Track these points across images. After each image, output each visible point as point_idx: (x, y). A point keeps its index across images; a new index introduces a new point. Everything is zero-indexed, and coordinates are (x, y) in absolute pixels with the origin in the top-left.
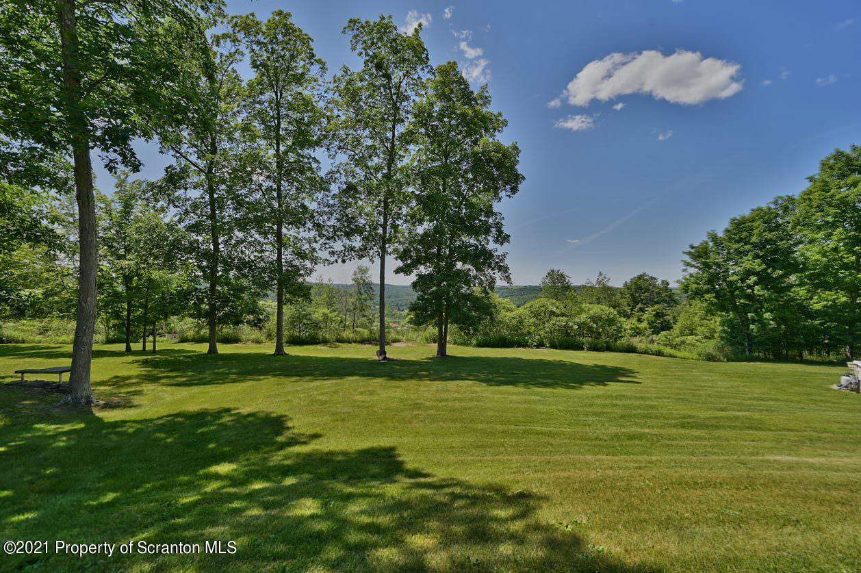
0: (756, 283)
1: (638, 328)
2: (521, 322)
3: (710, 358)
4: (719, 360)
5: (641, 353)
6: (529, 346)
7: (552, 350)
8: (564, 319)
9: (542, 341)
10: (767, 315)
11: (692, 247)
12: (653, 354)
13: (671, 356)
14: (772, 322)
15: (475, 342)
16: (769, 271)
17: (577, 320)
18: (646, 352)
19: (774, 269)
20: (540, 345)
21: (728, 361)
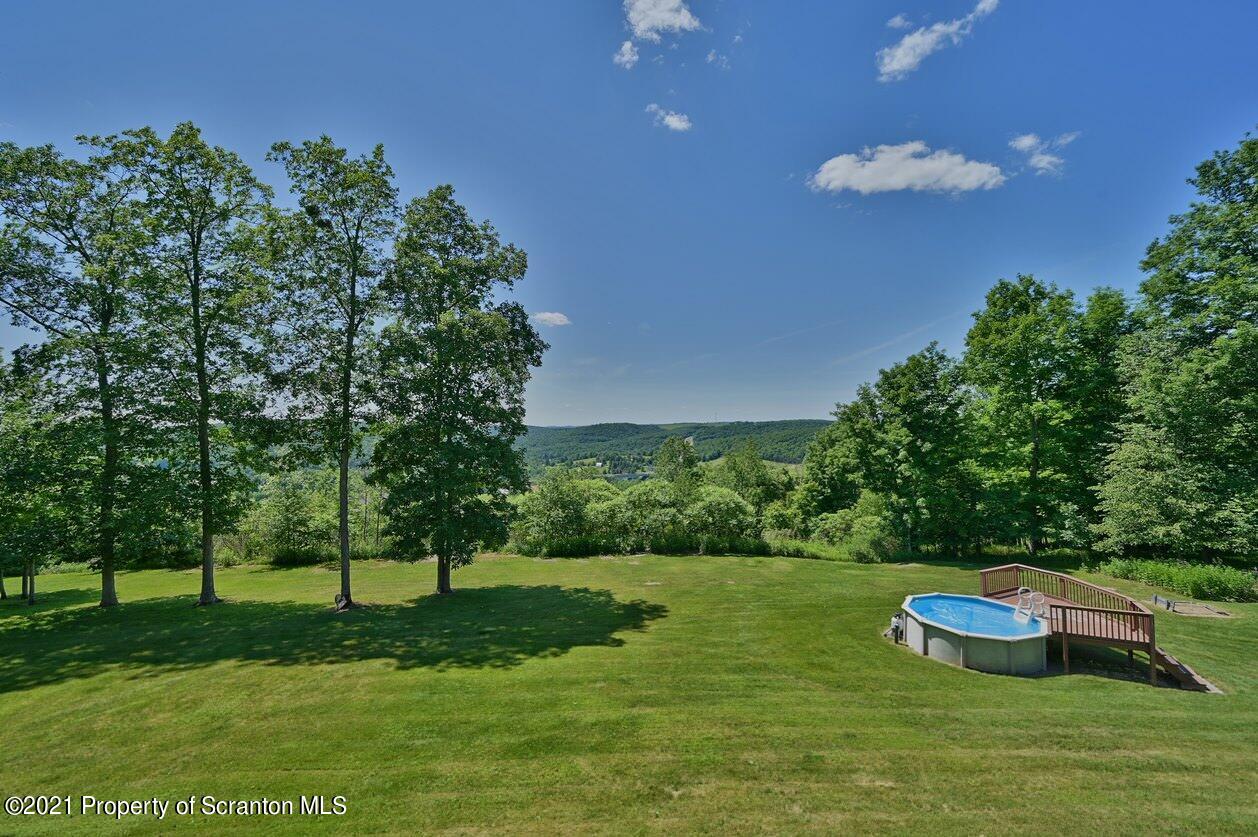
0: (906, 461)
1: (781, 515)
2: (612, 517)
3: (862, 558)
4: (872, 561)
5: (775, 555)
6: (620, 552)
7: (654, 558)
8: (673, 510)
9: (642, 544)
10: (920, 502)
11: (838, 406)
12: (789, 555)
13: (815, 557)
14: (925, 511)
15: (545, 550)
16: (919, 443)
17: (689, 512)
18: (780, 553)
19: (924, 441)
20: (638, 549)
21: (882, 561)
